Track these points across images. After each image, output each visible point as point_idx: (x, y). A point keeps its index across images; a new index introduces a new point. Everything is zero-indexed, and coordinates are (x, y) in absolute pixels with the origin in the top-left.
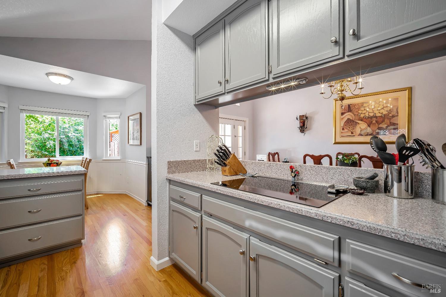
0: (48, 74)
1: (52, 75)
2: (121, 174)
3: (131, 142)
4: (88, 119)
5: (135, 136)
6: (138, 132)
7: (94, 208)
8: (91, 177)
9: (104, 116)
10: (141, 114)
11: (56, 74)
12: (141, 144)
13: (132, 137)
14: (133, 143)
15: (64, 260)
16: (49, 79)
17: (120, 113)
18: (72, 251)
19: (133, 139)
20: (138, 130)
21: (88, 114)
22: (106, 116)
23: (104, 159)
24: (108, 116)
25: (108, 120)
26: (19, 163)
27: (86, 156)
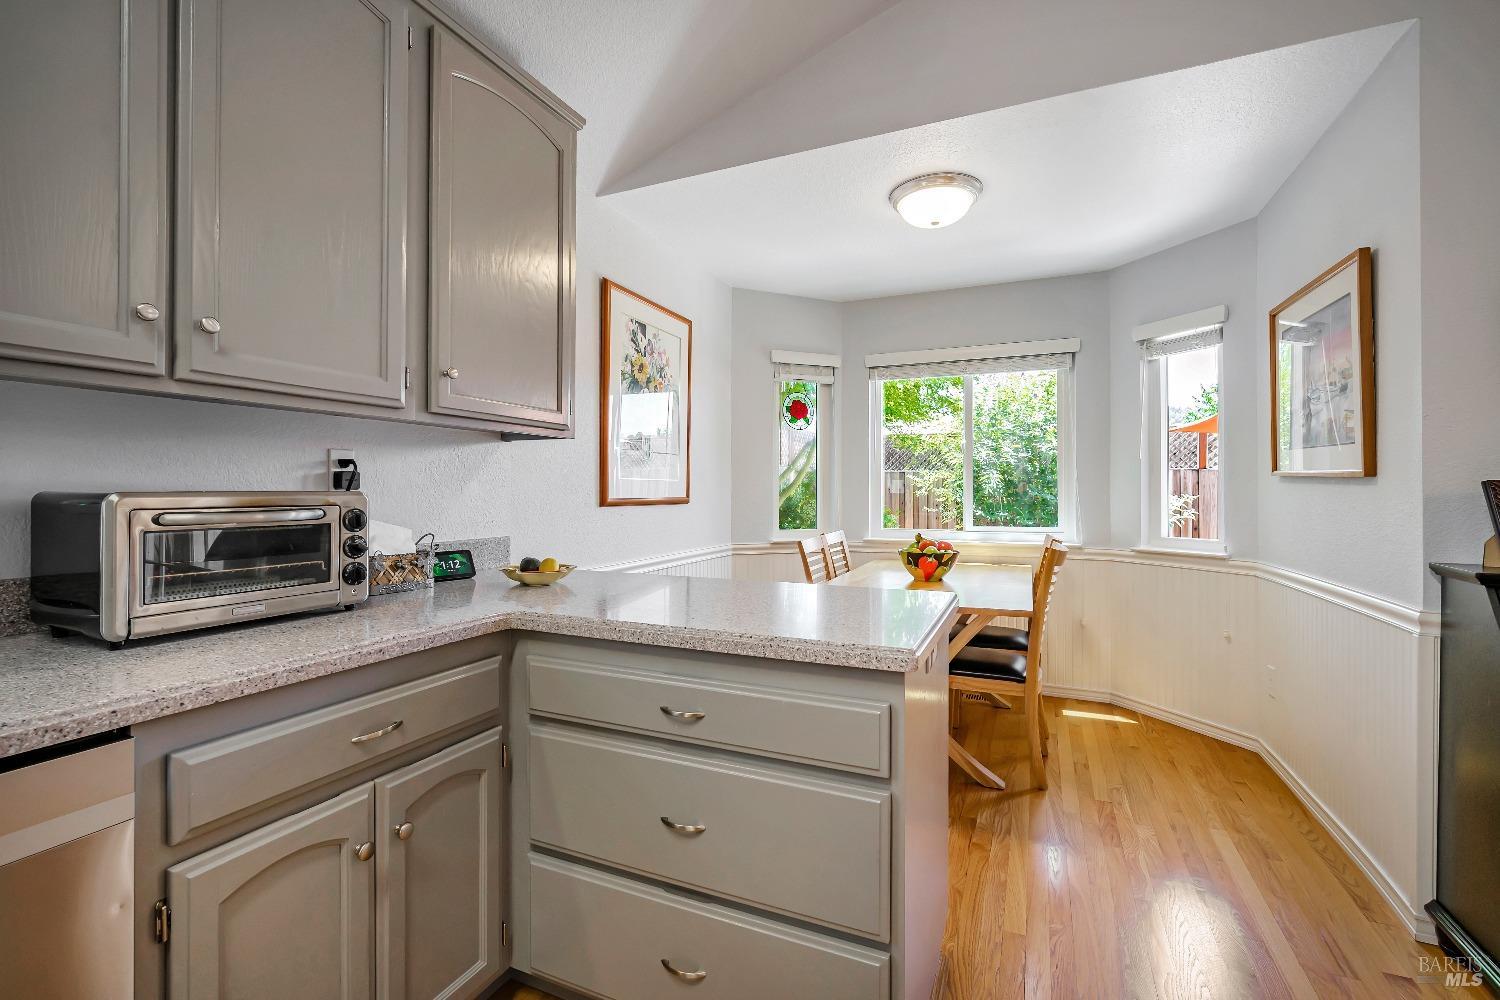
2: (1228, 639)
3: (1294, 460)
4: (1072, 368)
5: (1324, 417)
6: (1344, 389)
8: (1084, 623)
9: (1142, 342)
10: (1368, 261)
12: (1371, 469)
13: (1299, 431)
14: (1307, 464)
17: (1221, 310)
19: (1309, 441)
20: (1345, 375)
21: (1072, 345)
22: (1149, 341)
23: (1143, 547)
24: (1160, 339)
25: (1162, 358)
26: (866, 541)
27: (1067, 532)
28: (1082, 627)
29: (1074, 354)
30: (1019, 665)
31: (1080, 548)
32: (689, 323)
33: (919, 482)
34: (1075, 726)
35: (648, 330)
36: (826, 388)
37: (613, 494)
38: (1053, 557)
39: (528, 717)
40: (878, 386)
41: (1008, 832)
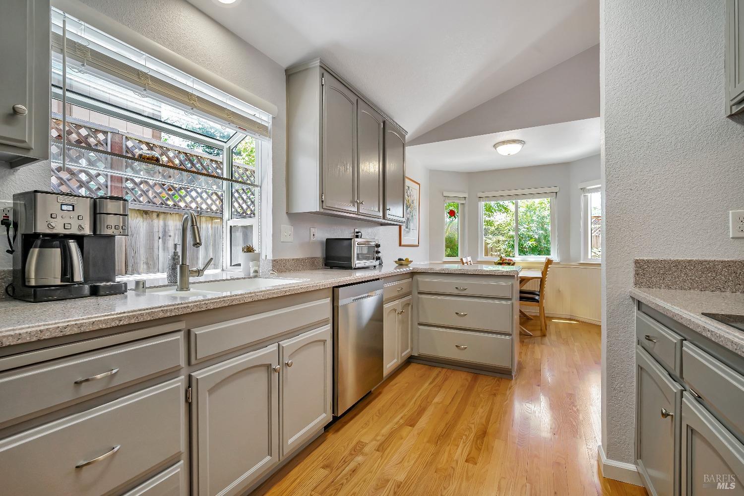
0: (495, 146)
1: (500, 145)
4: (556, 198)
7: (553, 337)
9: (582, 189)
11: (504, 143)
15: (487, 386)
16: (497, 152)
18: (499, 381)
21: (556, 189)
22: (584, 188)
23: (582, 262)
24: (588, 188)
25: (589, 195)
26: (478, 261)
27: (554, 256)
28: (559, 291)
29: (556, 193)
30: (537, 298)
31: (559, 263)
32: (419, 184)
33: (488, 241)
34: (556, 324)
35: (410, 189)
36: (462, 205)
37: (403, 243)
38: (549, 262)
39: (417, 293)
40: (482, 204)
41: (534, 343)
